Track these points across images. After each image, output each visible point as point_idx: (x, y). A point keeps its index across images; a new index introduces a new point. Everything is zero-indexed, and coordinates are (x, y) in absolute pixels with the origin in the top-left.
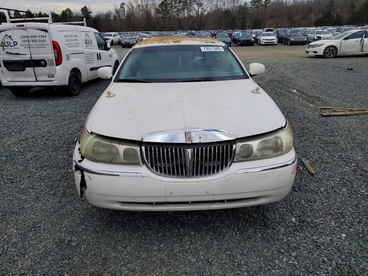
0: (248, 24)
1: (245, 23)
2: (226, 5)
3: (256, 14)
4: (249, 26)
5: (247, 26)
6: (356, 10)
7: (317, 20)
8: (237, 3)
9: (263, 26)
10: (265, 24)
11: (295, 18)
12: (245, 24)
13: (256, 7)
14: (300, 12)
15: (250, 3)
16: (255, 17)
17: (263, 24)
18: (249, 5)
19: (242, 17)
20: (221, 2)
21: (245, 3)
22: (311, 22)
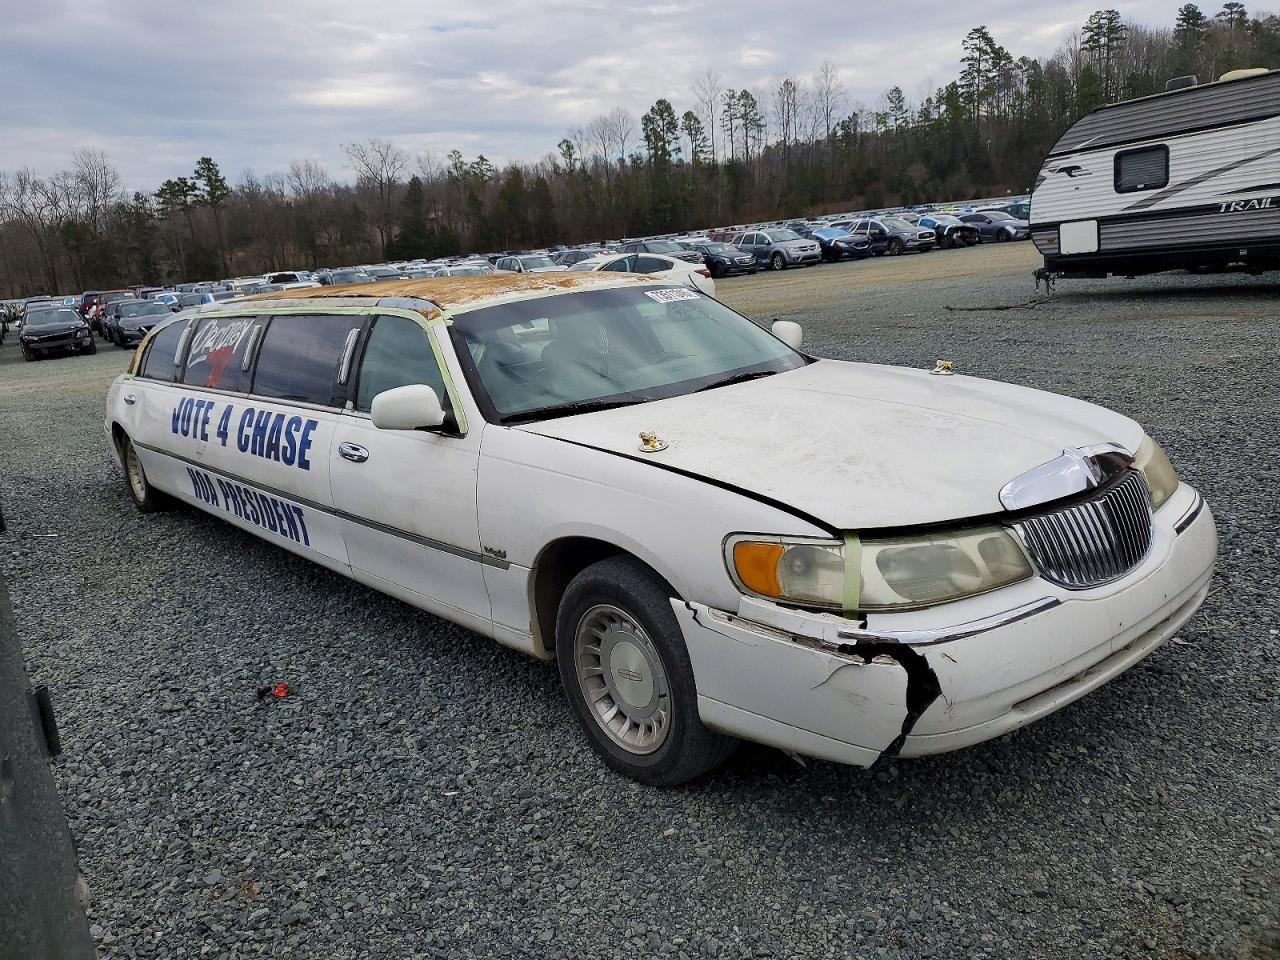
0: (165, 267)
1: (155, 264)
2: (60, 204)
3: (187, 233)
4: (169, 274)
5: (164, 274)
6: (487, 211)
7: (390, 244)
8: (106, 197)
9: (222, 270)
10: (228, 262)
11: (323, 239)
12: (155, 269)
13: (181, 210)
14: (332, 222)
15: (155, 195)
16: (186, 240)
17: (222, 265)
18: (154, 204)
19: (136, 244)
20: (39, 195)
21: (137, 197)
22: (371, 248)
